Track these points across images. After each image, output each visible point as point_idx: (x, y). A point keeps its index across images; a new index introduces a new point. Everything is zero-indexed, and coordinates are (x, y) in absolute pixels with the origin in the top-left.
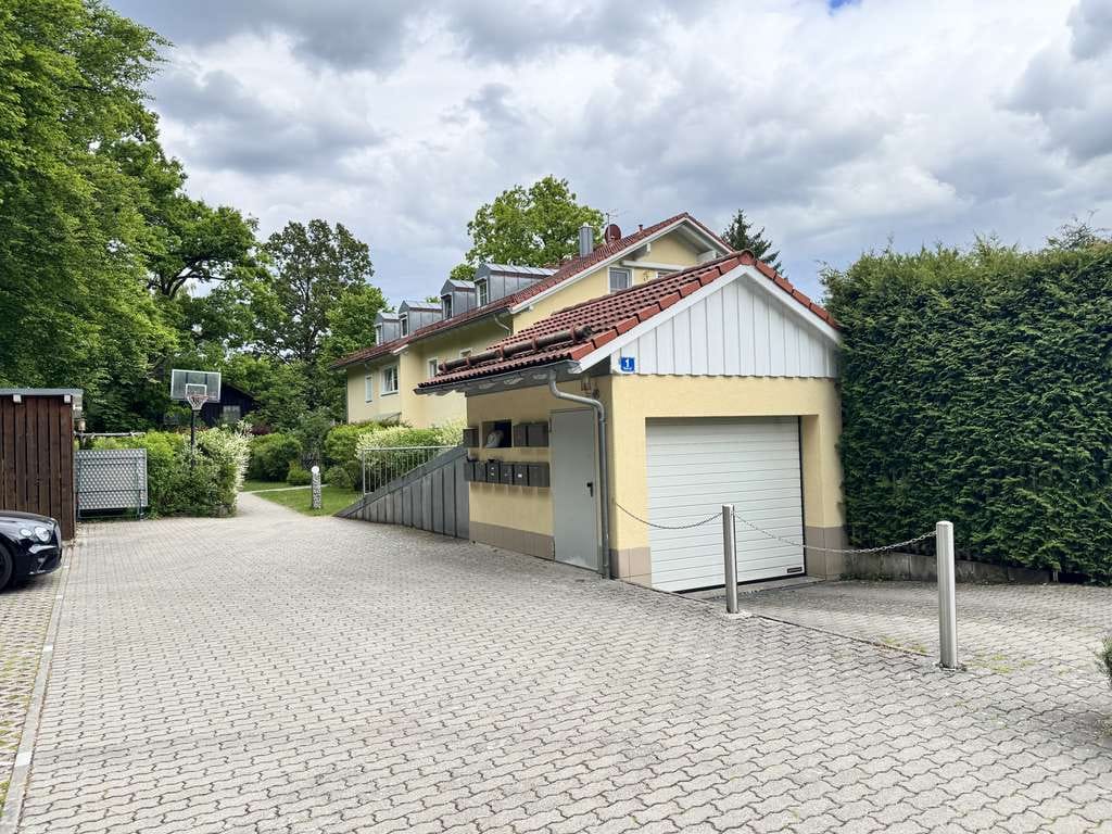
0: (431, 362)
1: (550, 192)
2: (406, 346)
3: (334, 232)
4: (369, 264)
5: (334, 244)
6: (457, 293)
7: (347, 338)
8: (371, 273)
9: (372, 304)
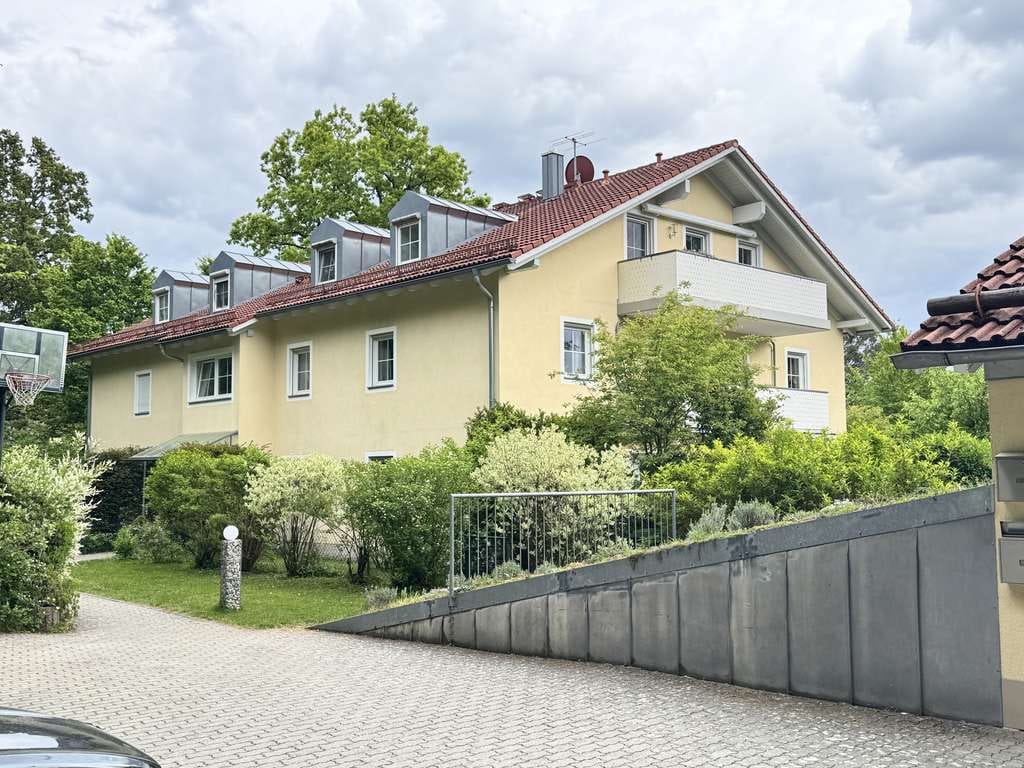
0: (294, 351)
1: (388, 118)
2: (252, 321)
3: (28, 151)
4: (87, 203)
5: (29, 170)
6: (345, 239)
7: (79, 312)
8: (88, 218)
9: (121, 260)
